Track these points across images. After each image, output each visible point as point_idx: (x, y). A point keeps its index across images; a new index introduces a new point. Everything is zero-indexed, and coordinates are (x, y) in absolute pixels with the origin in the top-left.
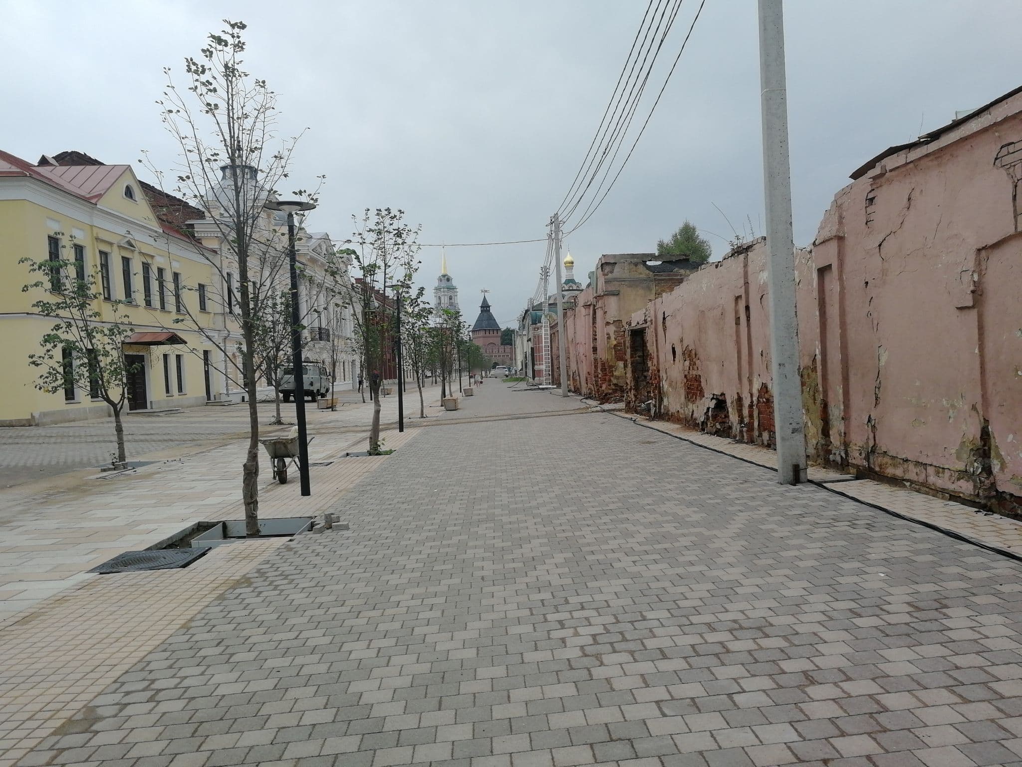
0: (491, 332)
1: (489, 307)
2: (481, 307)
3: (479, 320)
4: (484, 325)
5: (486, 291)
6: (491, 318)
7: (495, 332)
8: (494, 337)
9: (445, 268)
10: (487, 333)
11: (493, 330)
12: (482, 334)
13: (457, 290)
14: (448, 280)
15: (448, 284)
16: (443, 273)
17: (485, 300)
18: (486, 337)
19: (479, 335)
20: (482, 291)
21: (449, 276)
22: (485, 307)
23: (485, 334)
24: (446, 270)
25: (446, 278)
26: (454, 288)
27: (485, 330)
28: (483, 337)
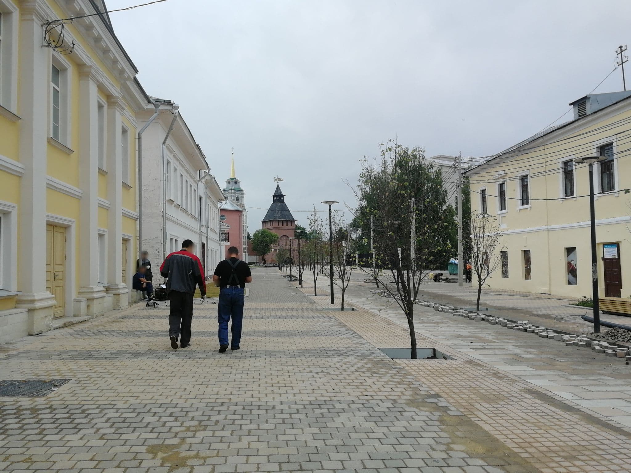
0: (285, 224)
1: (283, 196)
2: (274, 196)
3: (272, 210)
4: (277, 215)
5: (280, 180)
6: (284, 208)
7: (289, 224)
8: (287, 229)
9: (234, 172)
10: (281, 224)
11: (287, 221)
12: (275, 225)
13: (244, 192)
14: (236, 182)
15: (236, 186)
16: (231, 176)
17: (278, 189)
18: (278, 229)
19: (272, 227)
20: (276, 179)
21: (237, 180)
22: (278, 197)
23: (278, 225)
24: (234, 174)
25: (234, 181)
26: (241, 191)
27: (278, 221)
28: (276, 229)
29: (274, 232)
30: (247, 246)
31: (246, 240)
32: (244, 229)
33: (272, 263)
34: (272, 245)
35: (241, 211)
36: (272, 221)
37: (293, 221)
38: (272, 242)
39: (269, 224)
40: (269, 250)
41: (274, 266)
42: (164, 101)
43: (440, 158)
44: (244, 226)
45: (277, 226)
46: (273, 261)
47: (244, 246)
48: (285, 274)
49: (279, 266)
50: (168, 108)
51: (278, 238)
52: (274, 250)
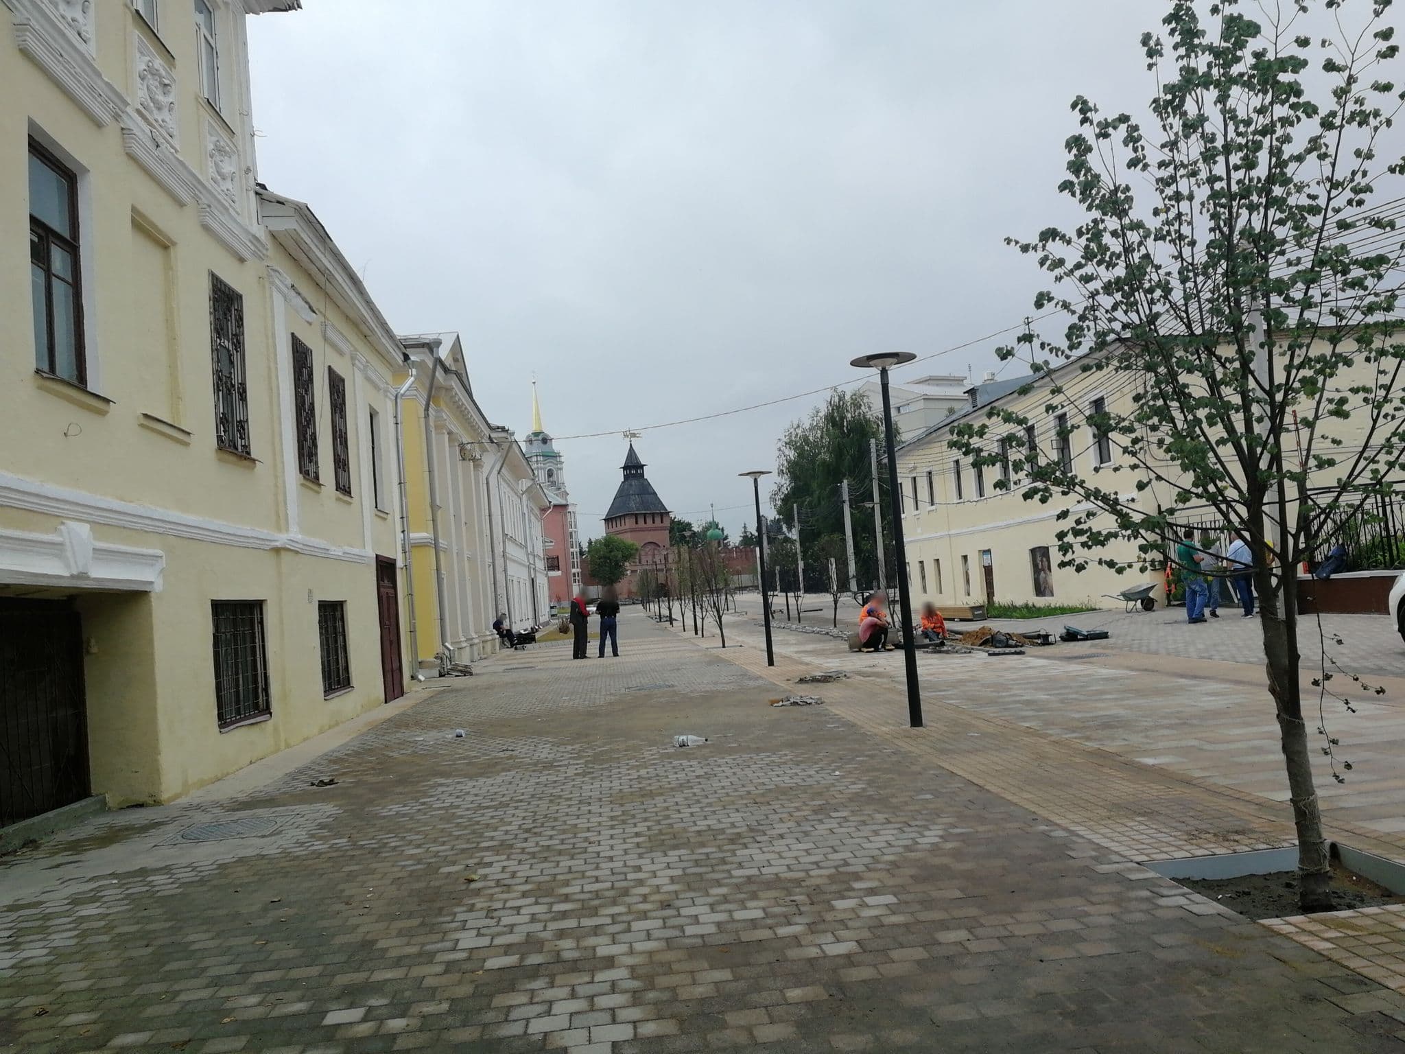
0: (649, 521)
1: (642, 467)
2: (625, 468)
3: (622, 495)
4: (632, 505)
5: (634, 435)
6: (646, 490)
7: (658, 519)
8: (655, 529)
9: (539, 420)
10: (641, 521)
11: (653, 515)
12: (629, 523)
13: (563, 459)
14: (545, 441)
15: (545, 448)
16: (534, 428)
17: (631, 453)
18: (637, 531)
19: (623, 527)
20: (626, 436)
21: (546, 435)
22: (633, 468)
23: (637, 523)
24: (540, 425)
25: (540, 438)
26: (554, 456)
27: (636, 516)
28: (633, 530)
29: (628, 539)
30: (579, 570)
31: (577, 560)
32: (571, 537)
33: (629, 597)
34: (627, 564)
35: (565, 506)
36: (624, 516)
37: (664, 513)
38: (626, 558)
39: (618, 523)
40: (623, 574)
41: (634, 603)
42: (498, 428)
43: (930, 382)
44: (571, 533)
45: (634, 526)
46: (630, 593)
47: (574, 571)
48: (652, 614)
49: (642, 602)
50: (504, 435)
51: (637, 550)
52: (632, 572)
